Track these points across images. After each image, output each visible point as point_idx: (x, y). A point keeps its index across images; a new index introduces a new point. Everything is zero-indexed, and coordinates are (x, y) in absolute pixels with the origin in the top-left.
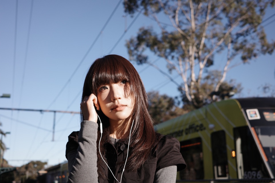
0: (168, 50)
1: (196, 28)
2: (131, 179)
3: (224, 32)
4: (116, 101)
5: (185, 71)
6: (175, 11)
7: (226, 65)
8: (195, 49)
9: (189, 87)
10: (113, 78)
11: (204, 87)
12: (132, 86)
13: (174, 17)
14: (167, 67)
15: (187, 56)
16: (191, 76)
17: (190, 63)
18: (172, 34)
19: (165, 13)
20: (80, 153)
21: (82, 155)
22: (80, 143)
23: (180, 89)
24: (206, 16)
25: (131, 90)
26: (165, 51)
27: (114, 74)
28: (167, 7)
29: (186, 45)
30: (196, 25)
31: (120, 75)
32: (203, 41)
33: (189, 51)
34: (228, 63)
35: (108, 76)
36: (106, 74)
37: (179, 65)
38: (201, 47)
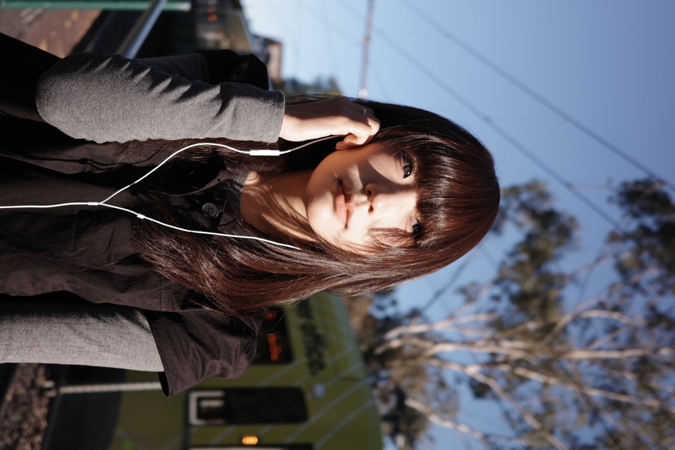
0: (515, 288)
1: (570, 361)
2: (112, 237)
3: (558, 430)
4: (364, 198)
5: (459, 326)
6: (616, 309)
7: (473, 429)
8: (517, 355)
9: (421, 336)
10: (434, 200)
11: (417, 373)
12: (403, 252)
13: (601, 306)
14: (474, 284)
15: (499, 335)
16: (447, 341)
17: (481, 343)
18: (559, 300)
19: (613, 286)
20: (185, 89)
21: (179, 96)
22: (216, 91)
23: (415, 314)
24: (602, 388)
25: (389, 248)
26: (515, 281)
27: (446, 205)
28: (628, 290)
29: (526, 335)
30: (579, 362)
31: (441, 221)
32: (537, 378)
33: (511, 339)
34: (477, 435)
35: (444, 185)
36: (448, 179)
37: (477, 312)
38: (521, 371)
